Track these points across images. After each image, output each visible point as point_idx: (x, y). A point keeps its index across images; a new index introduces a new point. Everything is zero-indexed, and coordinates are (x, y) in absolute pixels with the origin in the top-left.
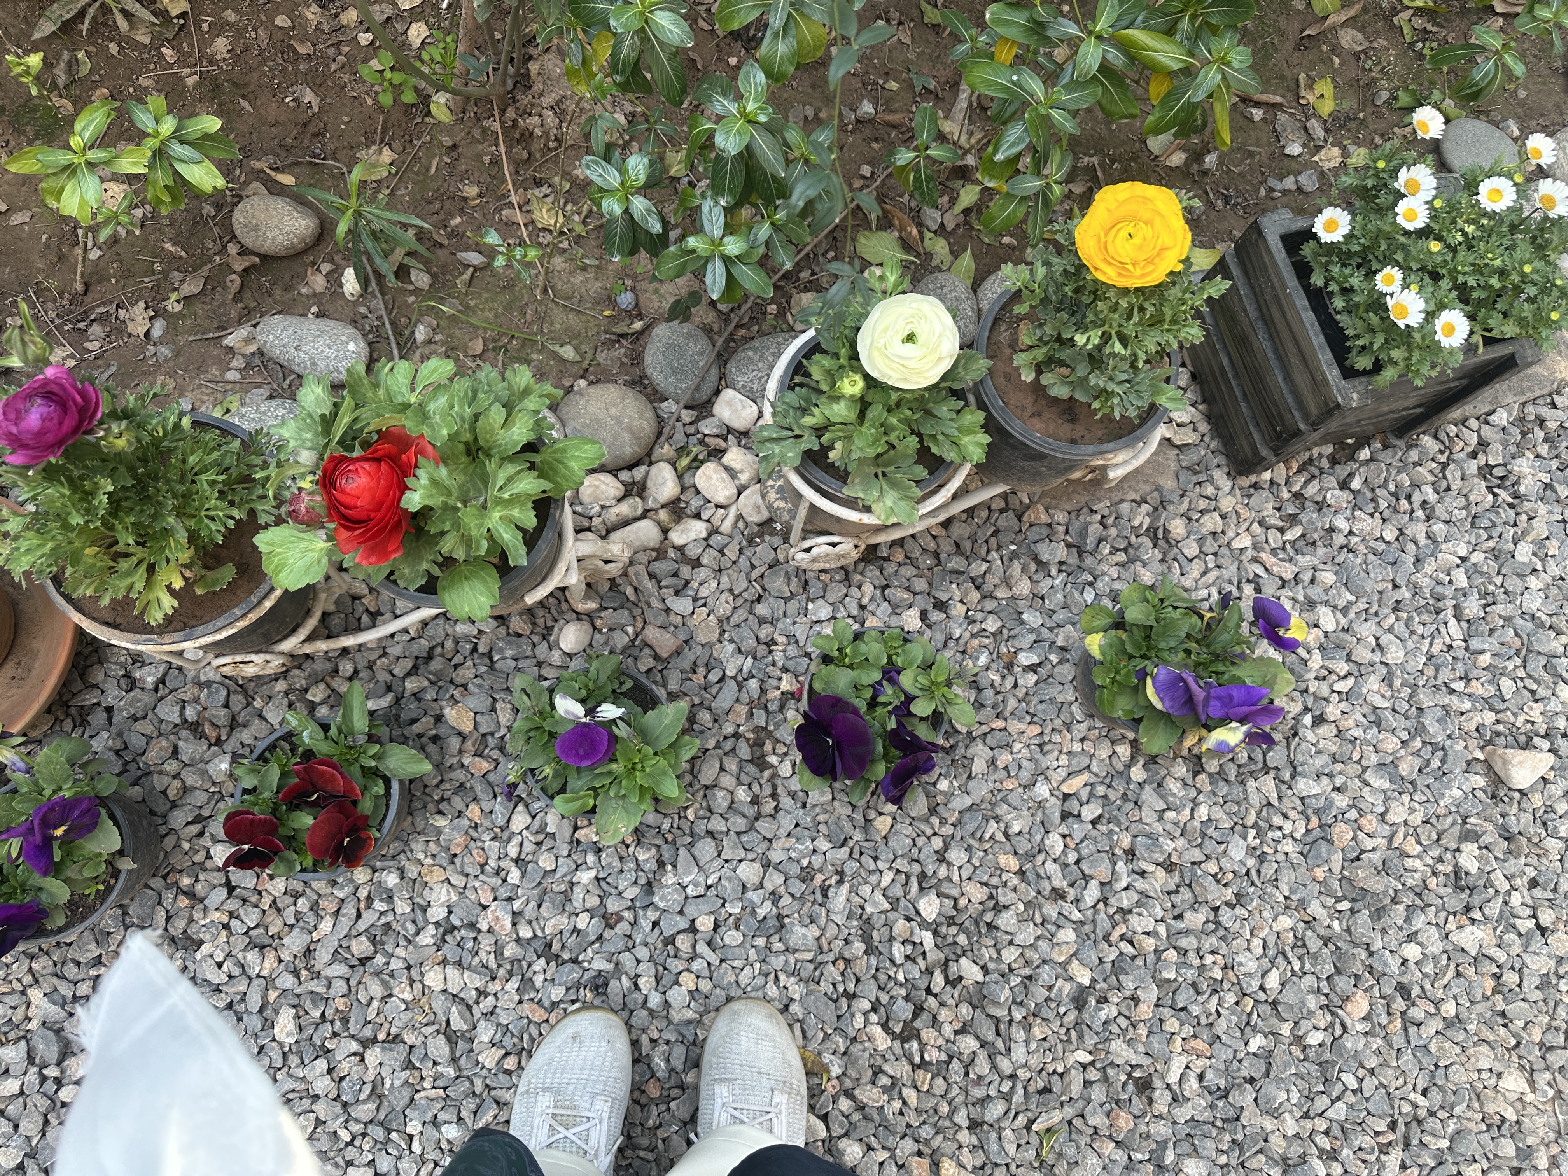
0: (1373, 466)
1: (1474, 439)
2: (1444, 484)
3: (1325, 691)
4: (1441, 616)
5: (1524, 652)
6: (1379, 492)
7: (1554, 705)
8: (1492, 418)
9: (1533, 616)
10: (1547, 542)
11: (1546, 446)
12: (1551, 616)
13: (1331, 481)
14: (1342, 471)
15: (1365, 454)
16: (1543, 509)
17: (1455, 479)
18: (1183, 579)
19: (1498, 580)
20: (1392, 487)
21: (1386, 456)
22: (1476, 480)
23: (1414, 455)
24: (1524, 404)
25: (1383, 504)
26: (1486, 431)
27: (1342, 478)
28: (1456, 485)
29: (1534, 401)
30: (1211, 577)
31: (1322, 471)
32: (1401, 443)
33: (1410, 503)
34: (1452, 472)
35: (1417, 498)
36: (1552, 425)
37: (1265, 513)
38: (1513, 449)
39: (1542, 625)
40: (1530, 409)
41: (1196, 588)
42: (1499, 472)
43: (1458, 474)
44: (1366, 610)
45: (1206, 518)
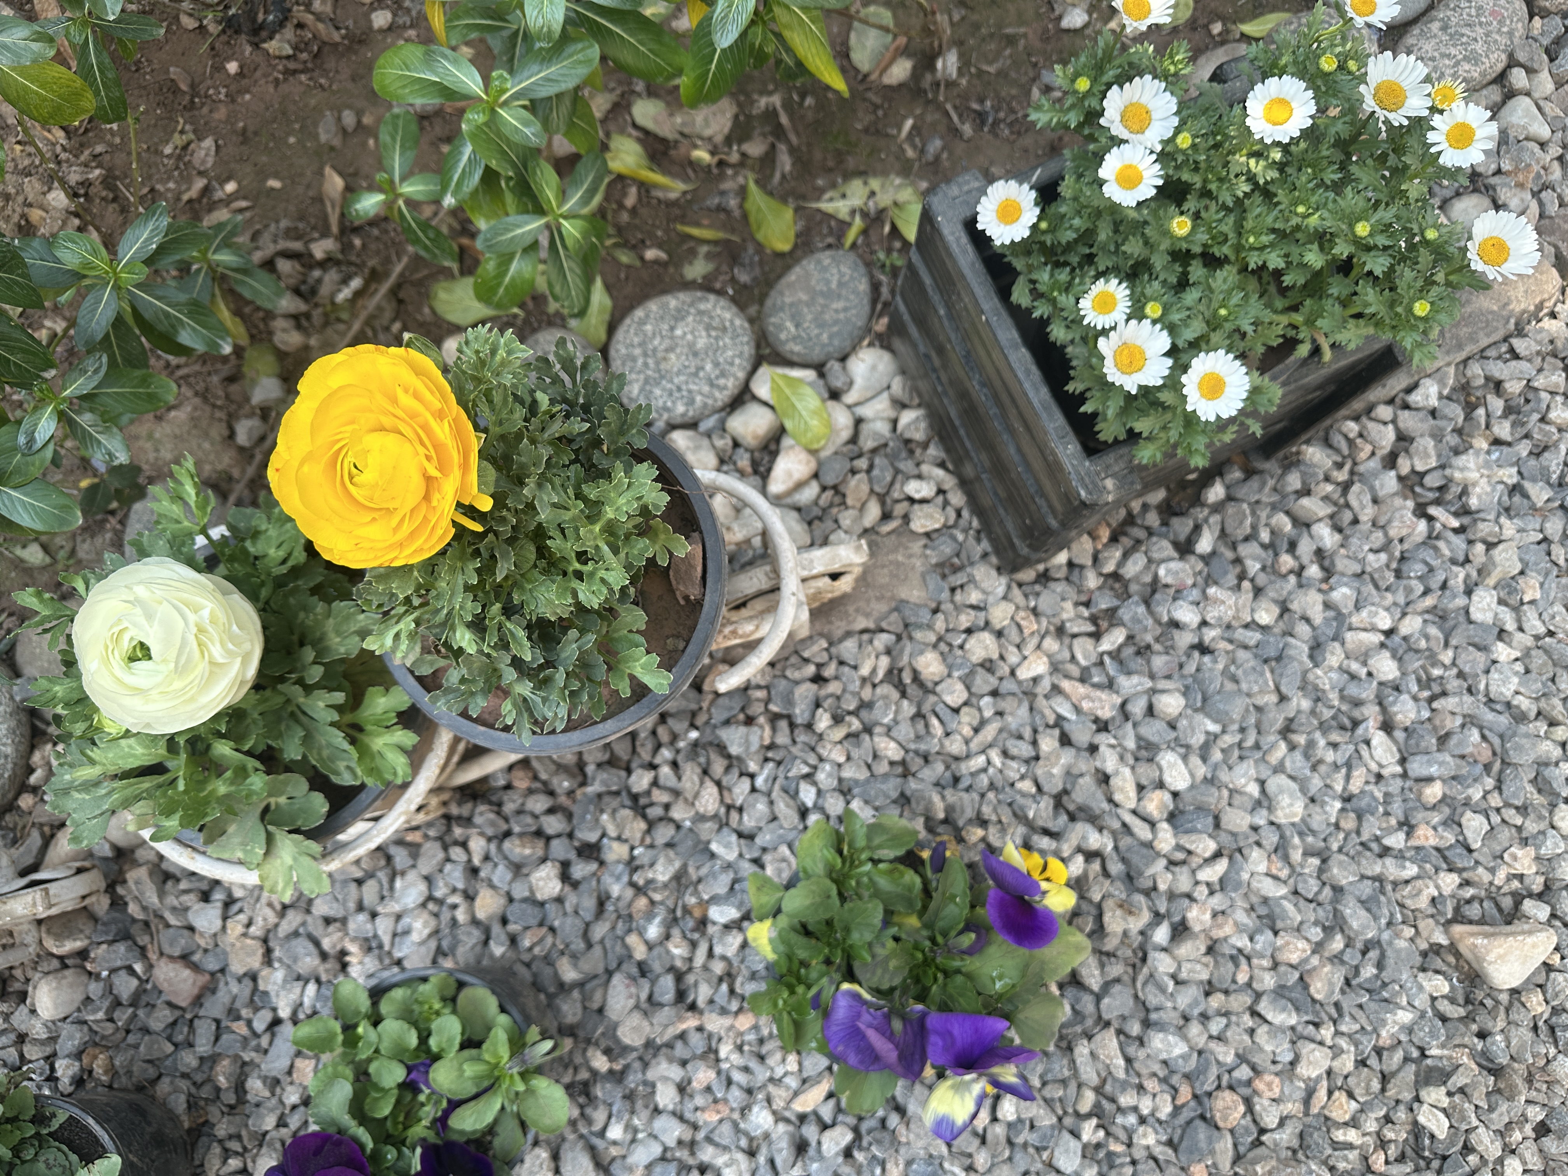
0: (1231, 509)
1: (1390, 434)
2: (1347, 516)
3: (1184, 884)
4: (1360, 731)
5: (1497, 766)
6: (1244, 550)
7: (1552, 845)
8: (1415, 398)
9: (1508, 705)
10: (1521, 580)
11: (1507, 425)
12: (1537, 699)
13: (1163, 548)
14: (1182, 527)
15: (1216, 492)
16: (1509, 528)
17: (1363, 507)
18: (947, 742)
19: (1447, 657)
20: (1265, 536)
21: (1250, 491)
22: (1398, 502)
23: (1294, 481)
24: (1465, 362)
25: (1253, 567)
26: (1407, 420)
27: (1182, 537)
28: (1367, 513)
29: (1482, 355)
30: (989, 732)
31: (1150, 532)
32: (1272, 466)
33: (1296, 558)
34: (1358, 496)
35: (1305, 548)
36: (1514, 387)
37: (1065, 616)
38: (1453, 440)
39: (1520, 717)
40: (1476, 370)
41: (968, 756)
42: (1433, 481)
43: (1367, 498)
44: (1240, 745)
45: (972, 643)
